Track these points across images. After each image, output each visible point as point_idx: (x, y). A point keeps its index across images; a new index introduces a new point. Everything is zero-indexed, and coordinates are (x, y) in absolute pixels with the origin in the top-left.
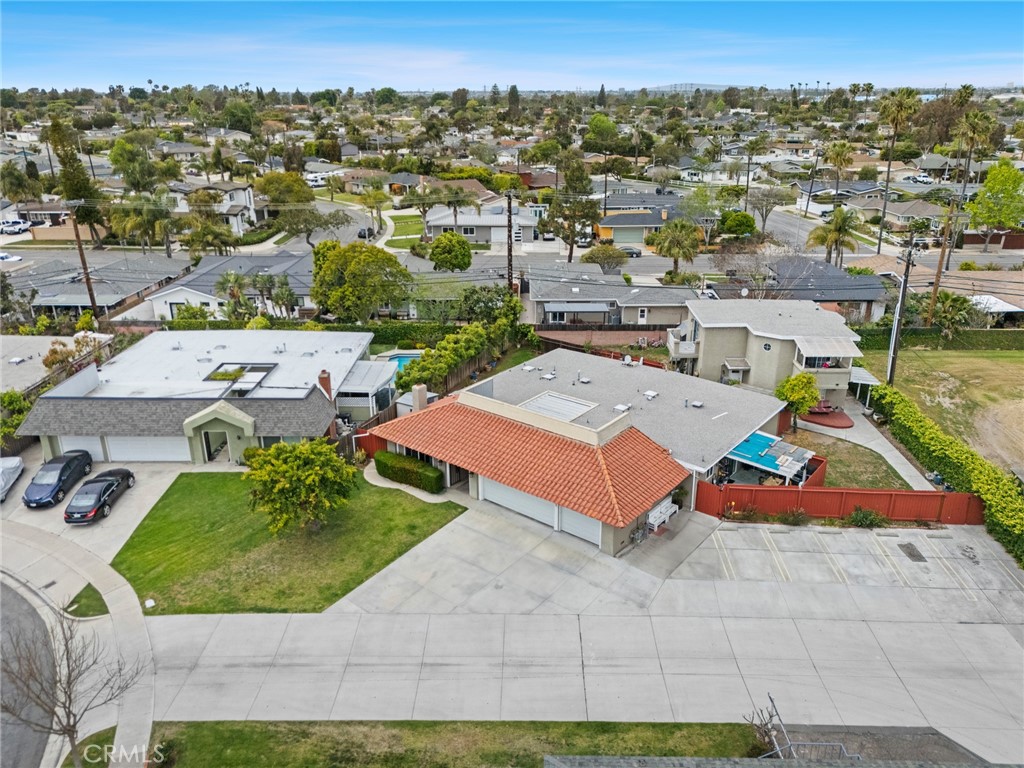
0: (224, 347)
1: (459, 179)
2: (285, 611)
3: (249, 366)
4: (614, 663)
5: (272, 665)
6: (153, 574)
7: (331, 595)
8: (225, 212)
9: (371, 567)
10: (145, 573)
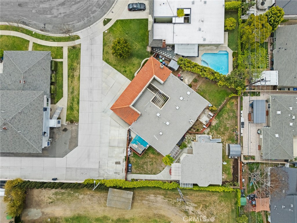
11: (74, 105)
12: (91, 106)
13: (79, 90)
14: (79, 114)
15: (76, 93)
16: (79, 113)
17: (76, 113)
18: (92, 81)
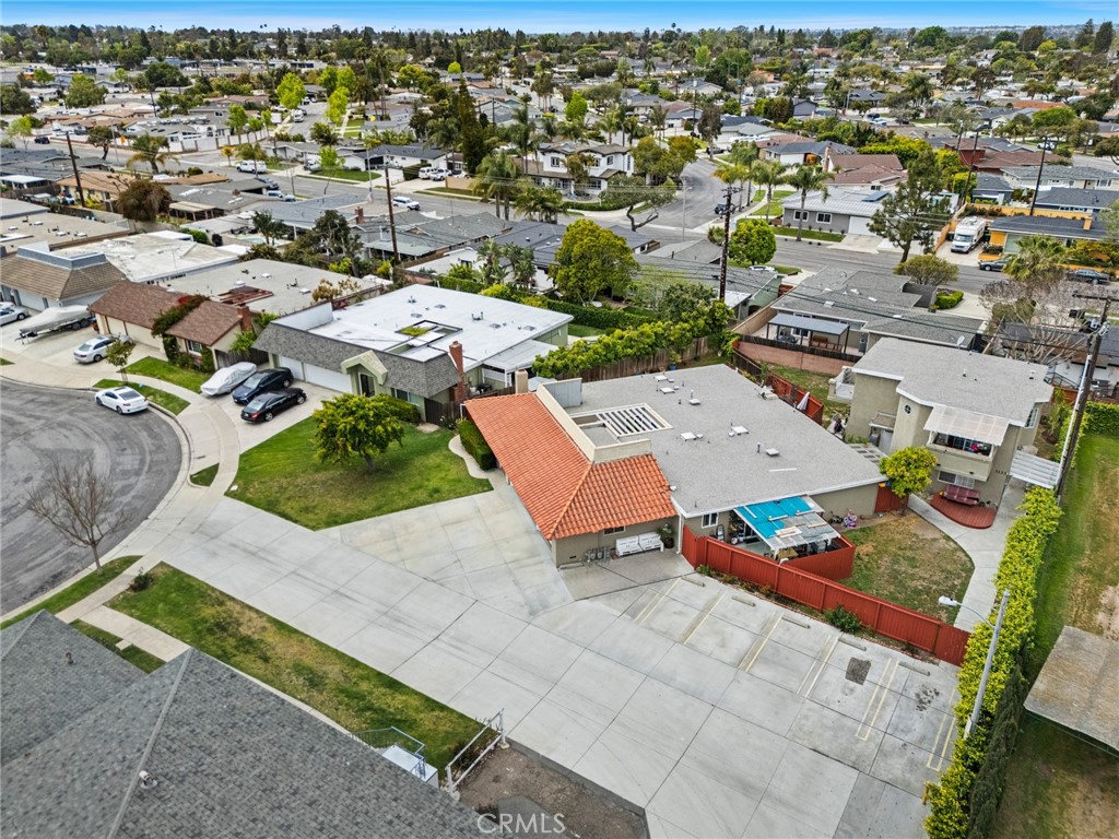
0: (442, 307)
1: (879, 153)
2: (296, 522)
3: (441, 327)
4: (460, 645)
5: (254, 554)
6: (254, 469)
7: (334, 521)
8: (597, 175)
9: (379, 510)
10: (251, 467)
11: (385, 707)
12: (460, 649)
13: (336, 652)
14: (452, 711)
15: (333, 671)
16: (451, 706)
17: (438, 717)
18: (355, 596)
